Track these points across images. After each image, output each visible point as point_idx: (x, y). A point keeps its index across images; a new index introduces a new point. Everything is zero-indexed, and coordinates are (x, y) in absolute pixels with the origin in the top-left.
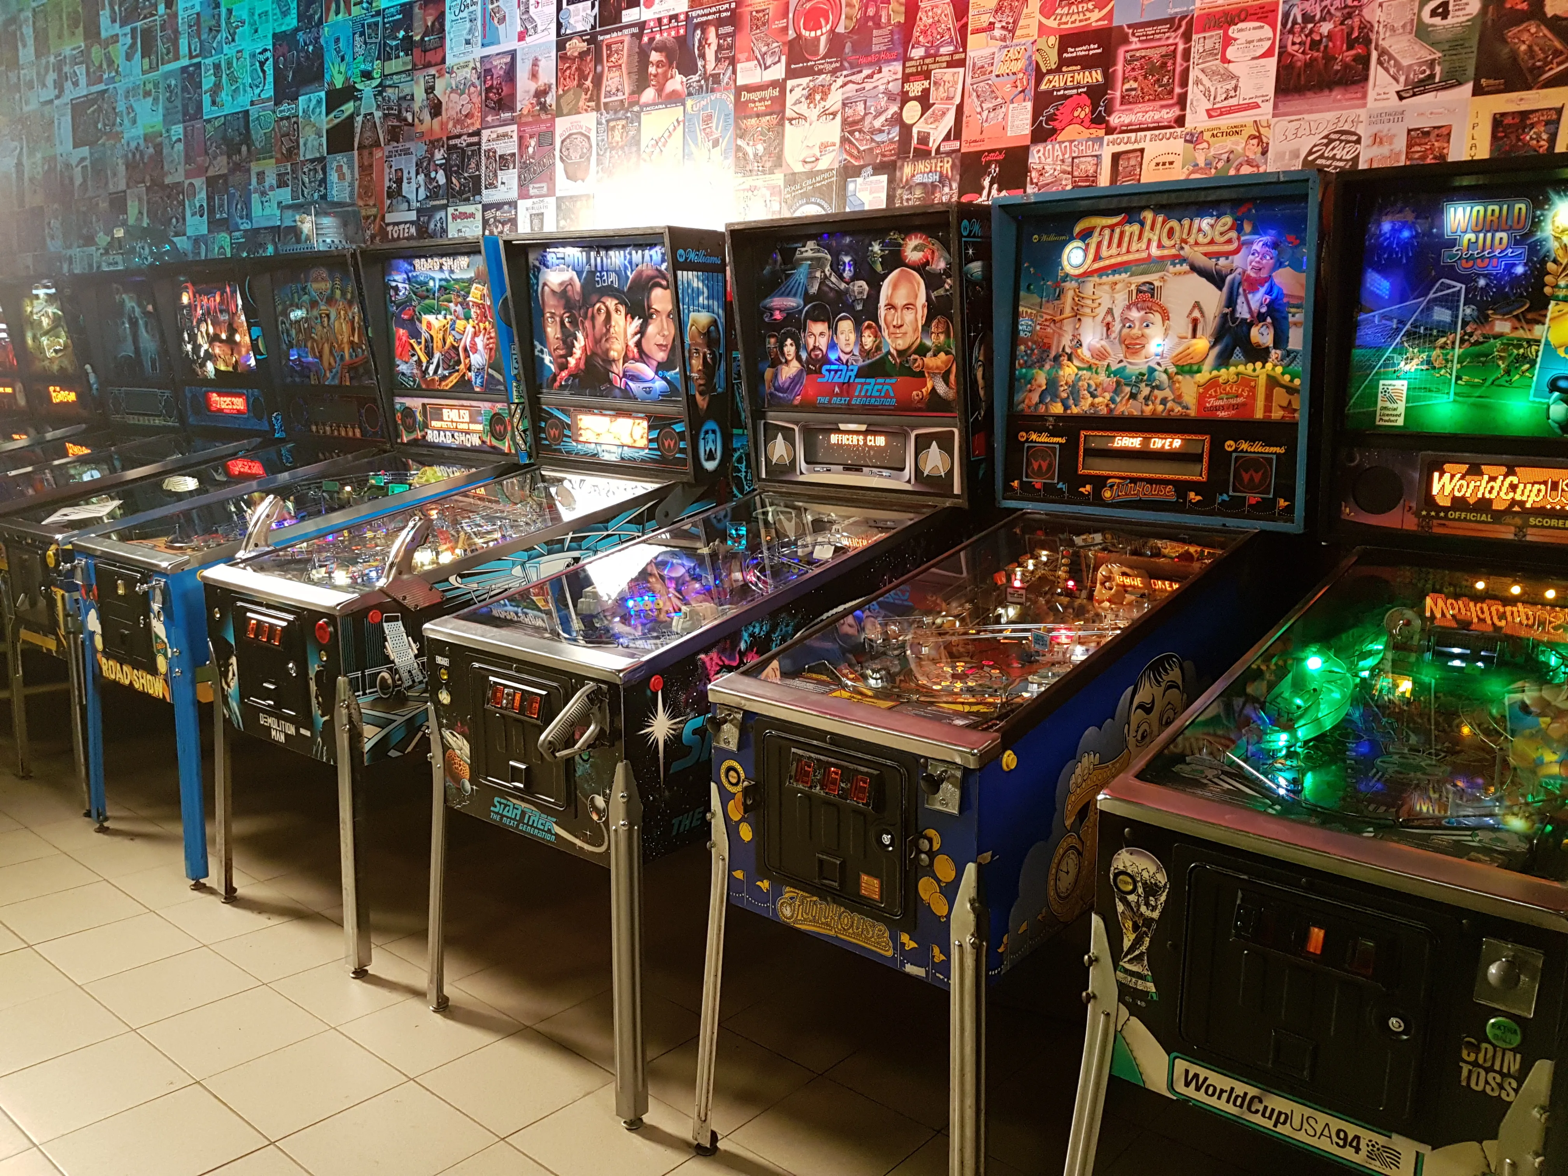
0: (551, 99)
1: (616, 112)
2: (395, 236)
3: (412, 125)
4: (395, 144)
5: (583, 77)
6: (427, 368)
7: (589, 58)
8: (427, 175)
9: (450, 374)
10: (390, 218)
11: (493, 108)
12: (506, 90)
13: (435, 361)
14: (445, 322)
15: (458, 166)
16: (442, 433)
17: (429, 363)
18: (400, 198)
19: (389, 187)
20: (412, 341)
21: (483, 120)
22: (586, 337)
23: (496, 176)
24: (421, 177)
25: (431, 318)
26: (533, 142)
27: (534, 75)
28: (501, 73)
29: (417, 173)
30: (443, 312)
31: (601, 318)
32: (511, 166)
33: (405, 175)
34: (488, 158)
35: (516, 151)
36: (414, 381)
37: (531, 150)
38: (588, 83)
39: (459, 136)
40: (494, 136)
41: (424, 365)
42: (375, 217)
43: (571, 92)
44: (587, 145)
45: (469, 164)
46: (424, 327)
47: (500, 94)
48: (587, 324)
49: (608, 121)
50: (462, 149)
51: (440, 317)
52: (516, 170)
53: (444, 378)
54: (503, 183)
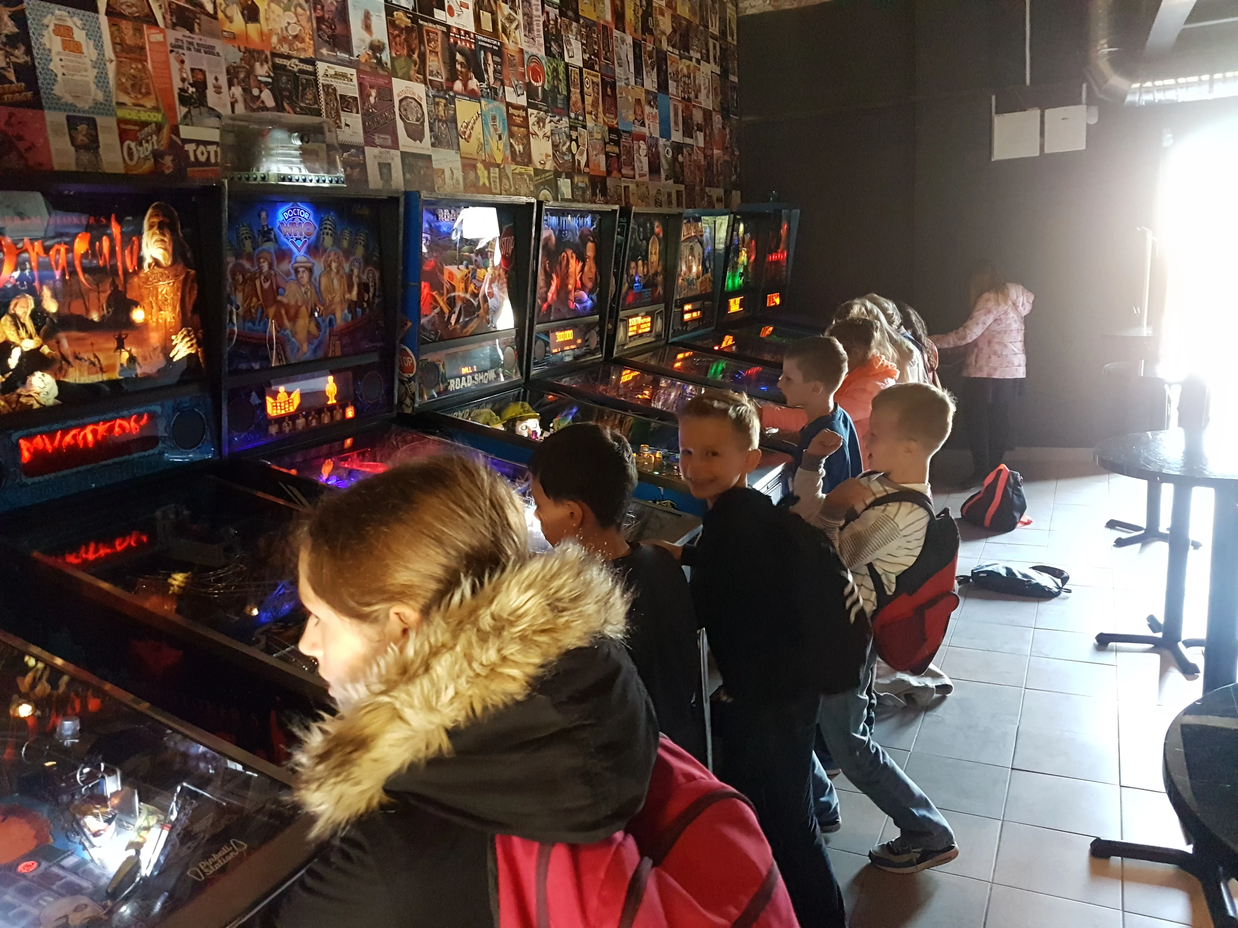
0: (385, 57)
1: (438, 91)
2: (203, 159)
3: (214, 17)
4: (187, 33)
5: (411, 51)
6: (450, 318)
7: (414, 35)
8: (246, 91)
9: (471, 320)
10: (186, 132)
11: (327, 41)
12: (339, 29)
13: (457, 310)
14: (467, 271)
15: (290, 92)
16: (464, 379)
17: (451, 313)
18: (203, 109)
19: (182, 90)
20: (434, 293)
21: (316, 51)
22: (557, 277)
23: (338, 116)
24: (237, 91)
25: (453, 268)
26: (374, 93)
27: (368, 27)
28: (333, 8)
29: (230, 84)
30: (465, 262)
31: (564, 263)
32: (355, 110)
33: (210, 82)
34: (327, 94)
35: (357, 95)
36: (437, 333)
37: (372, 100)
38: (415, 56)
39: (289, 57)
40: (331, 72)
41: (447, 316)
42: (159, 127)
43: (403, 59)
44: (420, 111)
45: (304, 94)
46: (446, 277)
47: (333, 30)
48: (558, 268)
49: (434, 96)
50: (294, 73)
51: (462, 267)
52: (360, 115)
53: (466, 324)
54: (347, 125)
